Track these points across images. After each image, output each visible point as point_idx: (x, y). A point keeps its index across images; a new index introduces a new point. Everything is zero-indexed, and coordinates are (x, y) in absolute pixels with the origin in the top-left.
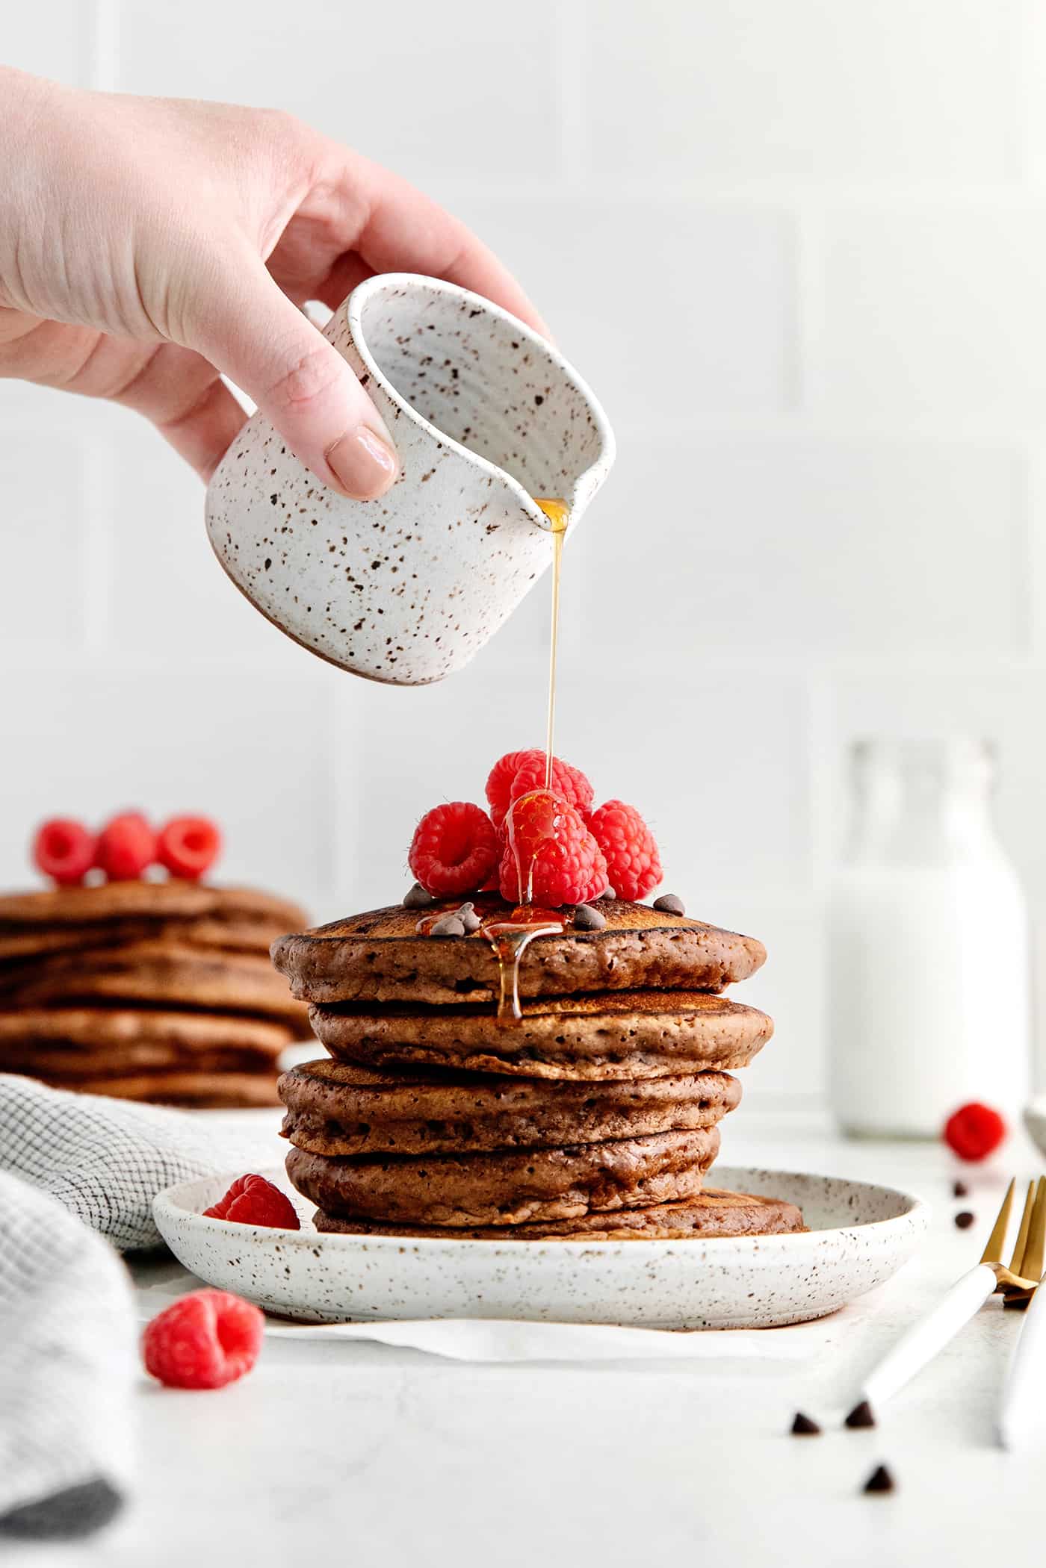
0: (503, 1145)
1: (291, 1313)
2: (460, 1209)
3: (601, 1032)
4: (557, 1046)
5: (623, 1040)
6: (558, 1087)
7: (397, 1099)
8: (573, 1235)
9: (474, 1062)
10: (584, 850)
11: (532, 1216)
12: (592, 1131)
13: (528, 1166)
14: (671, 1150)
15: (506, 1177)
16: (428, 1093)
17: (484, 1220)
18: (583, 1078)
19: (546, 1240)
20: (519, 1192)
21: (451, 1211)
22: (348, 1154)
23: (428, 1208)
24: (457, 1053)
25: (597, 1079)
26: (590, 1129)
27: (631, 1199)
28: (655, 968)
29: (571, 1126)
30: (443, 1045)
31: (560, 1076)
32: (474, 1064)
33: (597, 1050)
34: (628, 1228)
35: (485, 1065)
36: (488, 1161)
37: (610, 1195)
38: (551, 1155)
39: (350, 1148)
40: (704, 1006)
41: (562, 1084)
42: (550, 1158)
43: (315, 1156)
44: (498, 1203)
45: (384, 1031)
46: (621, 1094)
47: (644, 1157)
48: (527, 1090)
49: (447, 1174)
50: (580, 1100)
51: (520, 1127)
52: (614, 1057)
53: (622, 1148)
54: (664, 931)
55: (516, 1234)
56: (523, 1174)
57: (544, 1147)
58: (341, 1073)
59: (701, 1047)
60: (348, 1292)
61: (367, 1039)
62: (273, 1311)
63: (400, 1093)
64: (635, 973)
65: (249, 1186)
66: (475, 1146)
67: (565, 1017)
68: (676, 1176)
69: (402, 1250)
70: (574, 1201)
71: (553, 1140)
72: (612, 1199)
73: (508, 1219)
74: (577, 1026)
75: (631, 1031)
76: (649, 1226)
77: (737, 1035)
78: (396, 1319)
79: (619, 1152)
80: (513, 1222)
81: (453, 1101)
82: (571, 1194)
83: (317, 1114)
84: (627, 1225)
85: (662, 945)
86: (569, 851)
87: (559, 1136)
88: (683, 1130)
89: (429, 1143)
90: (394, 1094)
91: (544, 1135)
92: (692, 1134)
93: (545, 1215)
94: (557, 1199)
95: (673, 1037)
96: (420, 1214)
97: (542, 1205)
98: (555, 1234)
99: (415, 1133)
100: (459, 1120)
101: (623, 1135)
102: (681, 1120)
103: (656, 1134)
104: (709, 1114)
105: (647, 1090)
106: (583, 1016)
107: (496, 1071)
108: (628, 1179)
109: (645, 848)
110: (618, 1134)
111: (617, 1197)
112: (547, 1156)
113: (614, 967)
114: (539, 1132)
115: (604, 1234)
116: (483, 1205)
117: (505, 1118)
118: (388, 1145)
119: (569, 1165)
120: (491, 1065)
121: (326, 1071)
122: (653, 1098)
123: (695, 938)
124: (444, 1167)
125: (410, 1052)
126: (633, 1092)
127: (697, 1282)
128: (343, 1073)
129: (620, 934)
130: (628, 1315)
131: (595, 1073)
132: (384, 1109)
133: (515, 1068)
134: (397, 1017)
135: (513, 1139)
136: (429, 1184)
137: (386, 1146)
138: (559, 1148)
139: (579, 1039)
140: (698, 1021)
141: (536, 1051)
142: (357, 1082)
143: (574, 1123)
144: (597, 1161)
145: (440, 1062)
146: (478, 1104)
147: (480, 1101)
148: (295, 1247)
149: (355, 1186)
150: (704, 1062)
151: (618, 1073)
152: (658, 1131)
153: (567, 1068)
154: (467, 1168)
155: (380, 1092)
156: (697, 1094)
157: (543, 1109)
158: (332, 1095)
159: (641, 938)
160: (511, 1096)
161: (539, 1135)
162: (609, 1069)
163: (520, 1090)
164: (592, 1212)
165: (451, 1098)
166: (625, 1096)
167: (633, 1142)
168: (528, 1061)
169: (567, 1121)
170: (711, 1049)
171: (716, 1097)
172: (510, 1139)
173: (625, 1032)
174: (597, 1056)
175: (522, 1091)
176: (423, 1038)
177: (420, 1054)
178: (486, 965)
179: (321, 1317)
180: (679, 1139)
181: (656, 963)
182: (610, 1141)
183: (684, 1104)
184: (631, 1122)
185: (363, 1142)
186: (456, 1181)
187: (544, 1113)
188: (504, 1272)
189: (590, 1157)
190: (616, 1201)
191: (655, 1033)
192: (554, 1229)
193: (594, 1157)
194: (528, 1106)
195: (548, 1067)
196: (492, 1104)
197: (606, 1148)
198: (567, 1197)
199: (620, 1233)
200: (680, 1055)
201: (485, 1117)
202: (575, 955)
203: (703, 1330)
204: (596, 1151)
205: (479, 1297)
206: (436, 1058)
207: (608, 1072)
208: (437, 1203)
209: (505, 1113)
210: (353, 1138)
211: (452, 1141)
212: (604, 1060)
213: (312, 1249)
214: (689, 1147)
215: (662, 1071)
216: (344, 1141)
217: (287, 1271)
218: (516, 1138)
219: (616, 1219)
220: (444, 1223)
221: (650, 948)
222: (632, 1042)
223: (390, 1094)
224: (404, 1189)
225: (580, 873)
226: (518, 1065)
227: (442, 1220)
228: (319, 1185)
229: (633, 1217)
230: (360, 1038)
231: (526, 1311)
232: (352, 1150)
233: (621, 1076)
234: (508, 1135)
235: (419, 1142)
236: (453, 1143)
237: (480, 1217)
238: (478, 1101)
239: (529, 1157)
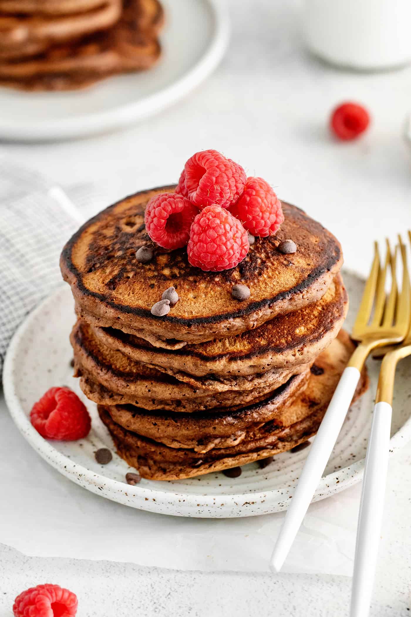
0: (198, 411)
2: (176, 441)
3: (251, 366)
4: (227, 374)
5: (263, 368)
7: (139, 388)
8: (238, 457)
11: (216, 446)
13: (213, 427)
15: (201, 430)
16: (155, 386)
17: (190, 447)
18: (242, 389)
20: (208, 435)
21: (172, 441)
22: (112, 405)
23: (159, 438)
24: (170, 370)
25: (249, 389)
30: (163, 366)
33: (249, 374)
36: (190, 421)
42: (225, 423)
44: (197, 440)
45: (129, 352)
49: (168, 426)
51: (207, 401)
52: (259, 375)
54: (283, 297)
56: (210, 429)
66: (183, 411)
67: (231, 358)
69: (146, 499)
74: (237, 366)
75: (267, 364)
81: (170, 394)
82: (237, 433)
89: (157, 406)
90: (137, 385)
93: (222, 446)
94: (230, 437)
95: (291, 363)
97: (221, 440)
98: (229, 455)
99: (150, 401)
100: (174, 400)
106: (241, 357)
112: (223, 420)
114: (218, 402)
116: (188, 439)
117: (199, 399)
118: (134, 403)
119: (235, 424)
120: (191, 384)
123: (301, 296)
124: (166, 421)
125: (145, 365)
129: (259, 307)
131: (248, 386)
132: (132, 393)
133: (204, 387)
135: (204, 407)
136: (158, 429)
138: (229, 414)
139: (239, 371)
140: (305, 350)
141: (215, 375)
144: (250, 420)
146: (184, 396)
151: (260, 383)
153: (232, 384)
154: (179, 424)
155: (130, 381)
158: (102, 375)
160: (202, 391)
161: (218, 403)
162: (256, 383)
165: (169, 392)
167: (270, 402)
168: (211, 382)
173: (264, 365)
176: (152, 362)
177: (150, 366)
178: (183, 335)
181: (279, 315)
185: (121, 400)
186: (173, 429)
187: (220, 394)
191: (281, 362)
194: (212, 394)
195: (222, 386)
196: (192, 395)
199: (264, 453)
201: (188, 400)
202: (233, 327)
206: (159, 369)
207: (255, 385)
208: (163, 437)
209: (199, 397)
210: (115, 398)
212: (253, 377)
216: (110, 397)
218: (205, 407)
219: (262, 443)
222: (268, 369)
223: (134, 384)
224: (145, 429)
226: (205, 385)
227: (166, 444)
234: (201, 406)
235: (151, 405)
236: (171, 407)
237: (187, 445)
238: (184, 394)
239: (213, 421)
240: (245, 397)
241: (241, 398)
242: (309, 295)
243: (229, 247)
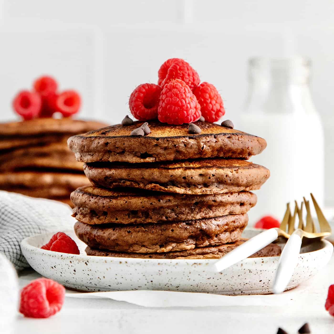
0: (161, 221)
1: (76, 288)
2: (144, 246)
3: (201, 175)
4: (183, 180)
5: (210, 178)
6: (183, 197)
7: (119, 201)
8: (189, 257)
9: (150, 186)
10: (192, 102)
11: (173, 249)
12: (197, 215)
13: (171, 229)
14: (229, 223)
15: (163, 233)
16: (131, 199)
17: (154, 251)
18: (193, 193)
19: (178, 259)
20: (168, 239)
21: (141, 247)
22: (99, 223)
23: (131, 245)
24: (143, 183)
25: (199, 194)
26: (196, 214)
27: (212, 242)
28: (220, 149)
29: (188, 213)
30: (137, 180)
31: (184, 193)
32: (149, 188)
33: (199, 182)
34: (211, 254)
35: (154, 188)
36: (155, 227)
37: (204, 241)
38: (181, 224)
39: (100, 221)
40: (242, 165)
41: (185, 196)
42: (180, 226)
43: (86, 225)
44: (159, 244)
45: (113, 174)
46: (209, 200)
47: (218, 225)
48: (171, 198)
49: (139, 232)
50: (192, 202)
51: (168, 213)
52: (206, 185)
53: (209, 222)
54: (225, 134)
55: (167, 256)
56: (169, 232)
57: (177, 221)
58: (96, 191)
59: (241, 181)
60: (99, 279)
61: (107, 177)
62: (69, 287)
63: (120, 199)
64: (213, 151)
65: (59, 237)
66: (150, 221)
67: (186, 169)
68: (230, 233)
69: (121, 262)
70: (190, 243)
71: (181, 218)
72: (205, 242)
73: (164, 250)
74: (191, 173)
75: (213, 175)
76: (219, 253)
77: (255, 177)
78: (118, 290)
79: (208, 223)
80: (165, 251)
81: (141, 203)
82: (188, 240)
83: (87, 207)
84: (211, 253)
85: (223, 140)
86: (186, 102)
87: (184, 217)
88: (234, 214)
89: (131, 219)
90: (118, 200)
91: (178, 216)
92: (237, 216)
93: (178, 249)
94: (183, 242)
95: (229, 177)
96: (128, 248)
97: (177, 244)
98: (182, 256)
99: (126, 215)
100: (144, 210)
101: (209, 216)
102: (233, 211)
103: (223, 216)
104: (244, 208)
105: (219, 199)
106: (194, 168)
107: (158, 190)
108: (211, 234)
109: (218, 101)
110: (207, 216)
111: (207, 242)
112: (179, 225)
113: (204, 148)
114: (176, 215)
115: (202, 256)
116: (153, 244)
117: (162, 209)
118: (115, 220)
119: (188, 228)
120: (156, 188)
121: (90, 190)
122: (221, 202)
123: (237, 137)
124: (138, 229)
125: (124, 182)
126: (213, 199)
127: (239, 276)
128: (97, 191)
129: (207, 135)
130: (211, 289)
131: (198, 191)
132: (113, 206)
133: (166, 189)
134: (119, 168)
136: (131, 236)
137: (114, 220)
138: (184, 222)
139: (192, 178)
140: (240, 171)
141: (174, 182)
142: (103, 194)
143: (190, 212)
144: (199, 227)
145: (136, 187)
146: (151, 204)
147: (152, 203)
148: (78, 261)
149: (102, 237)
150: (242, 187)
151: (207, 191)
152: (223, 215)
153: (187, 189)
154: (147, 230)
155: (112, 199)
156: (239, 200)
157: (177, 206)
158: (93, 200)
159: (215, 137)
160: (164, 201)
162: (204, 190)
163: (168, 198)
164: (197, 247)
165: (141, 201)
166: (210, 201)
167: (214, 219)
168: (171, 186)
169: (187, 211)
170: (244, 182)
171: (247, 201)
172: (164, 218)
173: (210, 175)
174: (199, 185)
175: (169, 199)
176: (129, 177)
177: (128, 183)
178: (153, 147)
179: (88, 289)
180: (232, 218)
181: (221, 148)
182: (204, 219)
183: (234, 204)
184: (213, 211)
185: (105, 219)
186: (142, 234)
187: (178, 207)
188: (162, 271)
189: (196, 225)
190: (207, 243)
191: (222, 175)
192: (182, 254)
193: (198, 226)
194: (171, 205)
195: (179, 189)
196: (157, 203)
197: (203, 222)
198: (187, 241)
199: (208, 256)
200: (232, 184)
201: (154, 209)
202: (188, 144)
203: (241, 295)
204: (198, 223)
205: (152, 281)
206: (134, 185)
207: (203, 191)
208: (134, 244)
209: (162, 207)
210: (102, 217)
211: (140, 218)
212: (202, 186)
213: (84, 262)
214: (236, 221)
215: (225, 191)
216: (98, 218)
217: (75, 271)
218: (166, 218)
219: (207, 250)
220: (137, 252)
221: (219, 141)
222: (213, 179)
223: (116, 200)
224: (122, 238)
225: (190, 110)
226: (167, 188)
227: (137, 251)
228: (87, 236)
229: (213, 249)
230: (104, 176)
231: (170, 287)
232: (101, 222)
233: (209, 193)
234: (163, 216)
235: (127, 219)
236: (141, 219)
237: (152, 249)
238: (151, 203)
239: (172, 225)
240: (195, 215)
241: (192, 215)
242: (242, 139)
243: (187, 102)
